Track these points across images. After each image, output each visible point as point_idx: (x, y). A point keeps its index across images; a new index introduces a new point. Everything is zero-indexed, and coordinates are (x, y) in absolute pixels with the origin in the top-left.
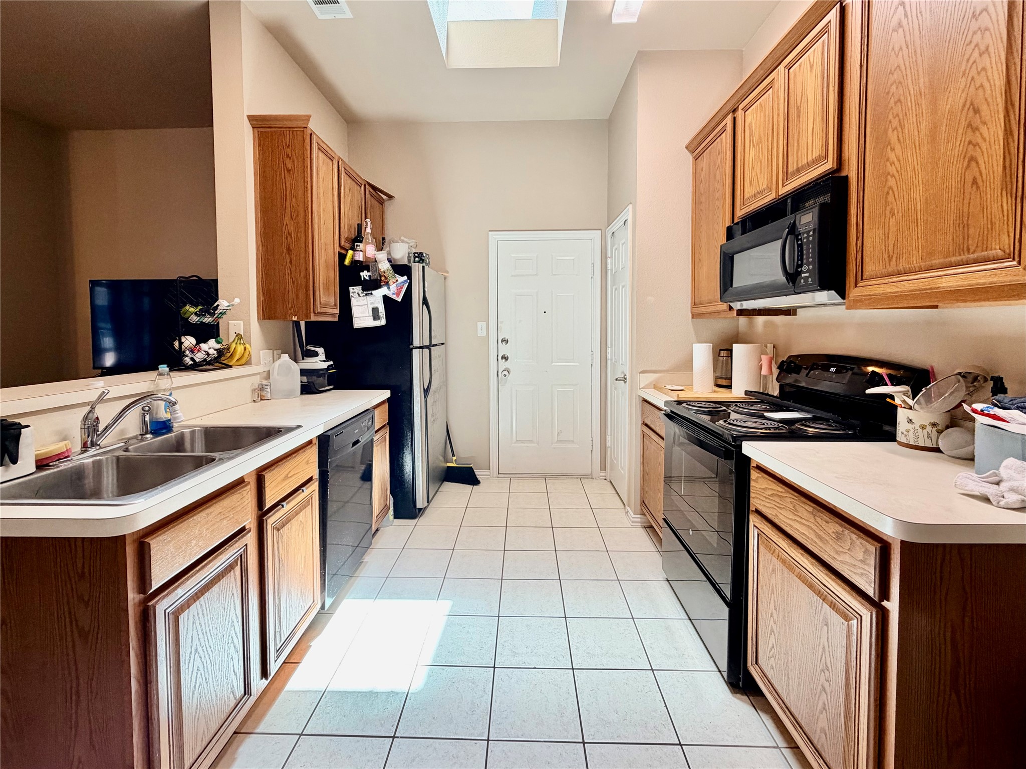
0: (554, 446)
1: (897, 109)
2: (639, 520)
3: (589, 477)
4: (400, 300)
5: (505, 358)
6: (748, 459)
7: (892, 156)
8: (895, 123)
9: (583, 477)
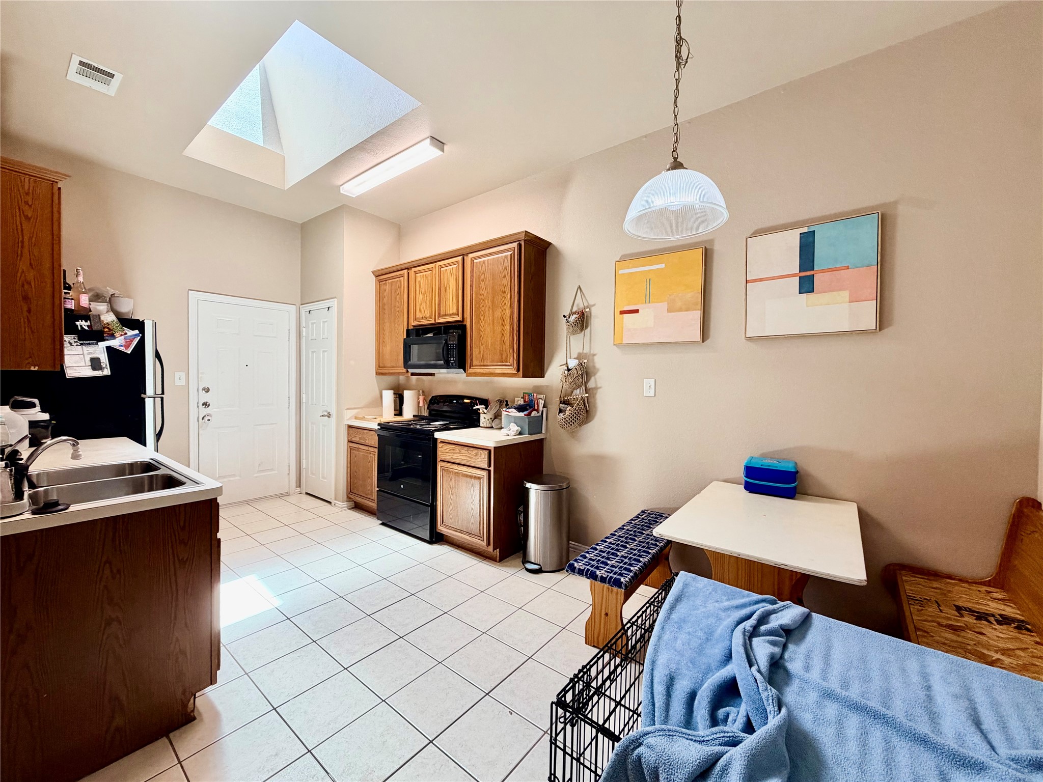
0: (255, 475)
1: (483, 308)
2: (346, 505)
3: (287, 494)
4: (129, 352)
5: (206, 405)
6: (436, 439)
7: (482, 324)
8: (482, 313)
9: (281, 496)
